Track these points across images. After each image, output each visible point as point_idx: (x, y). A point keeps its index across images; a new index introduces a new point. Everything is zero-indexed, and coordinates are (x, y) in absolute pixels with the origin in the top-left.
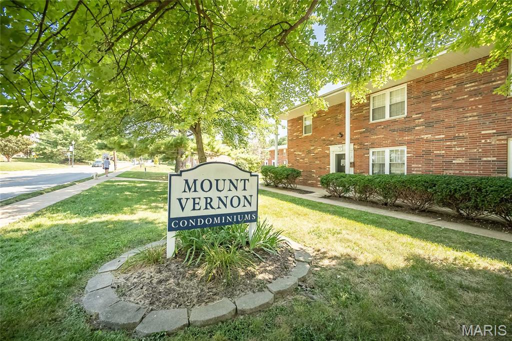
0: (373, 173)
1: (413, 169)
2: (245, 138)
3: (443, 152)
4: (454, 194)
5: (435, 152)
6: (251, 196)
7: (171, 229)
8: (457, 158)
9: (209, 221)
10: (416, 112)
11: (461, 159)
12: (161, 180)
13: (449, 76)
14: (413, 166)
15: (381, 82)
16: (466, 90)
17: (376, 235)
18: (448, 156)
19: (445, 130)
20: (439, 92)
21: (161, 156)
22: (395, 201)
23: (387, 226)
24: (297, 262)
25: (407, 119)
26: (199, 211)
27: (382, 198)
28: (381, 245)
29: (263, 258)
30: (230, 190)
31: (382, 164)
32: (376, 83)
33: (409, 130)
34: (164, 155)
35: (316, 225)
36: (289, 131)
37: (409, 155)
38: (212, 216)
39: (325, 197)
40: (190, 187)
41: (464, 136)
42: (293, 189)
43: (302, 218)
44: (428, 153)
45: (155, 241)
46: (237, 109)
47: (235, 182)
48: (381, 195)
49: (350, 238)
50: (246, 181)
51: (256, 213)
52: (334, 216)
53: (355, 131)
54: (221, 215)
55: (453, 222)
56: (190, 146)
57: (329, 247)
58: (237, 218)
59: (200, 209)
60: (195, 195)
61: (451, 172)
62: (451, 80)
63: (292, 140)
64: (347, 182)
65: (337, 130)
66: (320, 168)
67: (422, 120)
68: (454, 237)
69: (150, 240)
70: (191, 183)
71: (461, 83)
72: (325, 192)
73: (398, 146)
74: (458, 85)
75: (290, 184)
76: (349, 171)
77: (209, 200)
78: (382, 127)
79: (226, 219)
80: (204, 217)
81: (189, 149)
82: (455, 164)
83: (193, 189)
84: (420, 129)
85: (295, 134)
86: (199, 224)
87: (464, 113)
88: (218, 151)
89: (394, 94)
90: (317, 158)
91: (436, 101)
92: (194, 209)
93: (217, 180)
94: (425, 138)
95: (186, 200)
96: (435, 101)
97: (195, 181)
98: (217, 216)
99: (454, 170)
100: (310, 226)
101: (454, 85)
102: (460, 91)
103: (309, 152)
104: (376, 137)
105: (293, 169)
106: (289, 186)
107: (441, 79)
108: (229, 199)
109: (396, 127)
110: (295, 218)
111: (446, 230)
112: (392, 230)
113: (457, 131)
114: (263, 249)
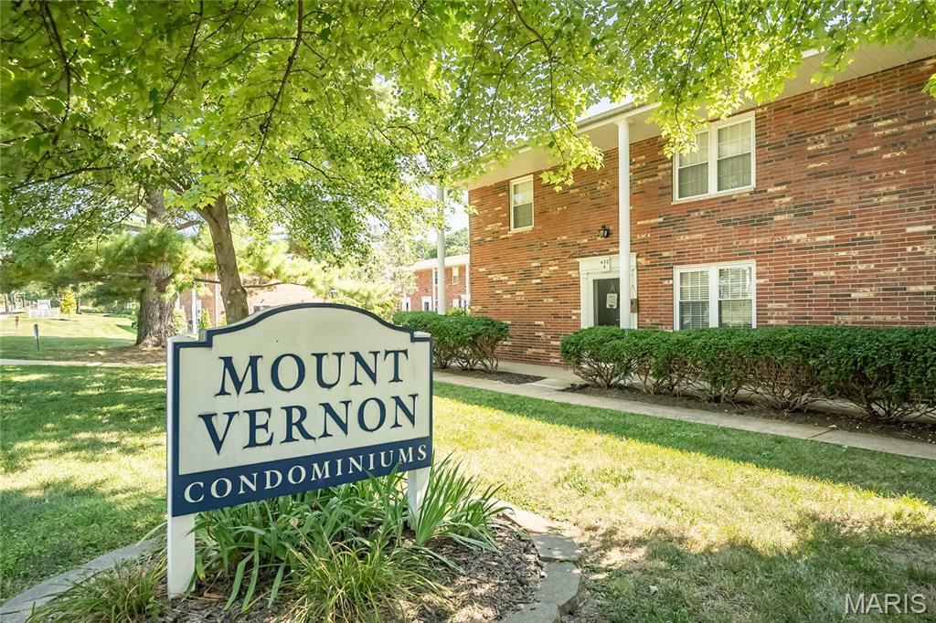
0: (682, 326)
1: (769, 315)
2: (362, 238)
3: (832, 273)
4: (862, 368)
5: (816, 274)
6: (414, 396)
7: (180, 509)
8: (860, 286)
9: (297, 475)
10: (775, 181)
11: (868, 290)
12: (91, 359)
13: (843, 101)
14: (770, 306)
15: (727, 103)
16: (876, 134)
17: (711, 474)
18: (842, 283)
19: (836, 223)
20: (823, 136)
21: (87, 288)
22: (736, 391)
23: (731, 451)
24: (545, 564)
25: (756, 197)
26: (268, 446)
27: (707, 385)
28: (730, 500)
29: (459, 564)
30: (356, 383)
31: (703, 303)
32: (716, 105)
33: (761, 222)
34: (100, 283)
35: (567, 464)
36: (473, 220)
37: (762, 281)
38: (307, 461)
39: (573, 389)
40: (240, 378)
41: (872, 238)
42: (490, 372)
43: (530, 446)
44: (802, 275)
45: (112, 547)
46: (335, 154)
47: (369, 360)
48: (705, 378)
49: (657, 487)
50: (401, 355)
51: (427, 442)
52: (606, 437)
53: (639, 223)
54: (331, 457)
55: (861, 431)
56: (191, 259)
57: (615, 518)
58: (377, 459)
59: (270, 442)
60: (254, 402)
61: (849, 318)
62: (845, 109)
63: (480, 243)
64: (627, 349)
65: (596, 220)
66: (556, 316)
67: (788, 199)
68: (871, 464)
69: (95, 546)
70: (241, 366)
71: (865, 118)
72: (572, 377)
73: (735, 259)
74: (861, 121)
75: (480, 359)
76: (628, 320)
77: (296, 415)
78: (702, 213)
79: (346, 465)
80: (283, 465)
81: (186, 266)
82: (855, 300)
83: (247, 385)
84: (783, 221)
85: (490, 227)
86: (268, 486)
87: (871, 187)
88: (277, 272)
89: (727, 134)
90: (547, 290)
91: (817, 156)
92: (252, 443)
93: (319, 357)
94: (795, 242)
95: (227, 417)
96: (814, 156)
97: (253, 361)
98: (320, 458)
99: (853, 314)
100: (555, 465)
101: (853, 121)
102: (866, 136)
103: (528, 274)
104: (687, 238)
105: (487, 319)
106: (479, 365)
107: (826, 105)
108: (354, 409)
109: (732, 215)
110: (512, 447)
111: (852, 450)
112: (745, 459)
113: (859, 225)
114: (451, 539)
